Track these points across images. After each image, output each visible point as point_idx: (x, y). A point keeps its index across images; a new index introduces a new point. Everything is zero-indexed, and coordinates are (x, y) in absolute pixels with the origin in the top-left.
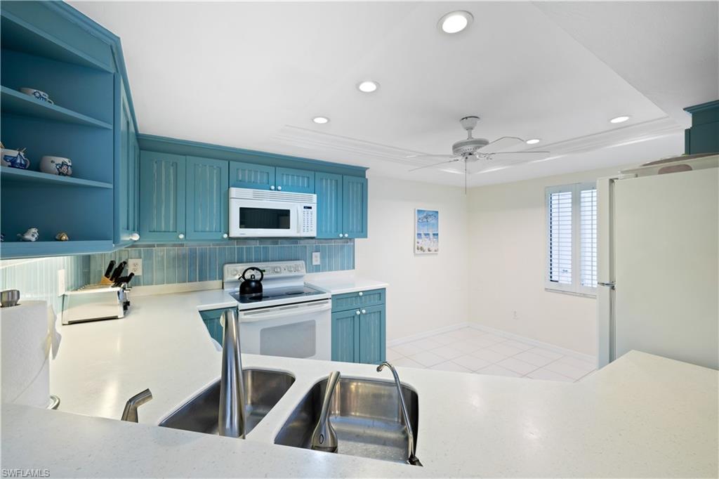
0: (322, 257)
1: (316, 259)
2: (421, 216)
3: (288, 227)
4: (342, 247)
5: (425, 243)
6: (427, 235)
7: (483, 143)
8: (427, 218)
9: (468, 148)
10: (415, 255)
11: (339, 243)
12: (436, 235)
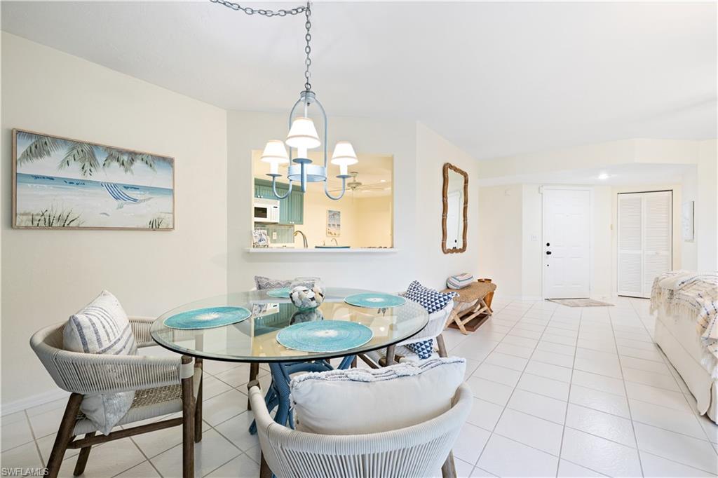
0: (278, 235)
1: (275, 236)
2: (331, 214)
3: (266, 217)
4: (288, 230)
5: (333, 230)
6: (334, 225)
7: (359, 184)
8: (334, 215)
9: (354, 186)
10: (327, 236)
11: (287, 228)
12: (339, 225)
